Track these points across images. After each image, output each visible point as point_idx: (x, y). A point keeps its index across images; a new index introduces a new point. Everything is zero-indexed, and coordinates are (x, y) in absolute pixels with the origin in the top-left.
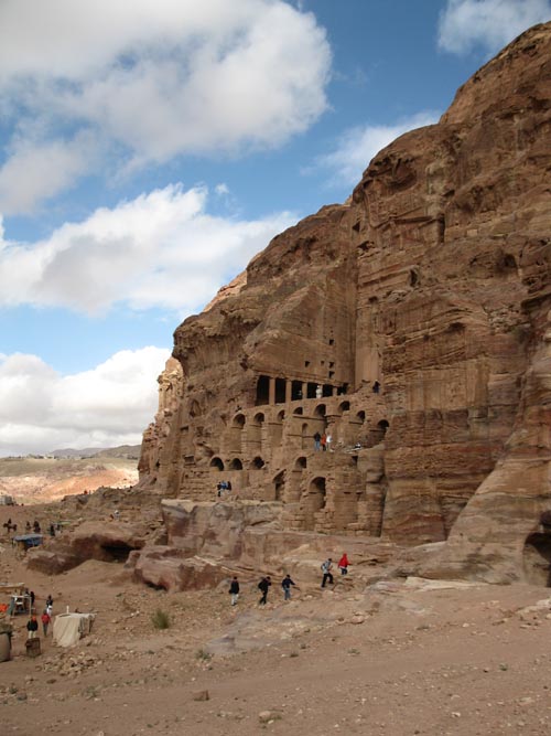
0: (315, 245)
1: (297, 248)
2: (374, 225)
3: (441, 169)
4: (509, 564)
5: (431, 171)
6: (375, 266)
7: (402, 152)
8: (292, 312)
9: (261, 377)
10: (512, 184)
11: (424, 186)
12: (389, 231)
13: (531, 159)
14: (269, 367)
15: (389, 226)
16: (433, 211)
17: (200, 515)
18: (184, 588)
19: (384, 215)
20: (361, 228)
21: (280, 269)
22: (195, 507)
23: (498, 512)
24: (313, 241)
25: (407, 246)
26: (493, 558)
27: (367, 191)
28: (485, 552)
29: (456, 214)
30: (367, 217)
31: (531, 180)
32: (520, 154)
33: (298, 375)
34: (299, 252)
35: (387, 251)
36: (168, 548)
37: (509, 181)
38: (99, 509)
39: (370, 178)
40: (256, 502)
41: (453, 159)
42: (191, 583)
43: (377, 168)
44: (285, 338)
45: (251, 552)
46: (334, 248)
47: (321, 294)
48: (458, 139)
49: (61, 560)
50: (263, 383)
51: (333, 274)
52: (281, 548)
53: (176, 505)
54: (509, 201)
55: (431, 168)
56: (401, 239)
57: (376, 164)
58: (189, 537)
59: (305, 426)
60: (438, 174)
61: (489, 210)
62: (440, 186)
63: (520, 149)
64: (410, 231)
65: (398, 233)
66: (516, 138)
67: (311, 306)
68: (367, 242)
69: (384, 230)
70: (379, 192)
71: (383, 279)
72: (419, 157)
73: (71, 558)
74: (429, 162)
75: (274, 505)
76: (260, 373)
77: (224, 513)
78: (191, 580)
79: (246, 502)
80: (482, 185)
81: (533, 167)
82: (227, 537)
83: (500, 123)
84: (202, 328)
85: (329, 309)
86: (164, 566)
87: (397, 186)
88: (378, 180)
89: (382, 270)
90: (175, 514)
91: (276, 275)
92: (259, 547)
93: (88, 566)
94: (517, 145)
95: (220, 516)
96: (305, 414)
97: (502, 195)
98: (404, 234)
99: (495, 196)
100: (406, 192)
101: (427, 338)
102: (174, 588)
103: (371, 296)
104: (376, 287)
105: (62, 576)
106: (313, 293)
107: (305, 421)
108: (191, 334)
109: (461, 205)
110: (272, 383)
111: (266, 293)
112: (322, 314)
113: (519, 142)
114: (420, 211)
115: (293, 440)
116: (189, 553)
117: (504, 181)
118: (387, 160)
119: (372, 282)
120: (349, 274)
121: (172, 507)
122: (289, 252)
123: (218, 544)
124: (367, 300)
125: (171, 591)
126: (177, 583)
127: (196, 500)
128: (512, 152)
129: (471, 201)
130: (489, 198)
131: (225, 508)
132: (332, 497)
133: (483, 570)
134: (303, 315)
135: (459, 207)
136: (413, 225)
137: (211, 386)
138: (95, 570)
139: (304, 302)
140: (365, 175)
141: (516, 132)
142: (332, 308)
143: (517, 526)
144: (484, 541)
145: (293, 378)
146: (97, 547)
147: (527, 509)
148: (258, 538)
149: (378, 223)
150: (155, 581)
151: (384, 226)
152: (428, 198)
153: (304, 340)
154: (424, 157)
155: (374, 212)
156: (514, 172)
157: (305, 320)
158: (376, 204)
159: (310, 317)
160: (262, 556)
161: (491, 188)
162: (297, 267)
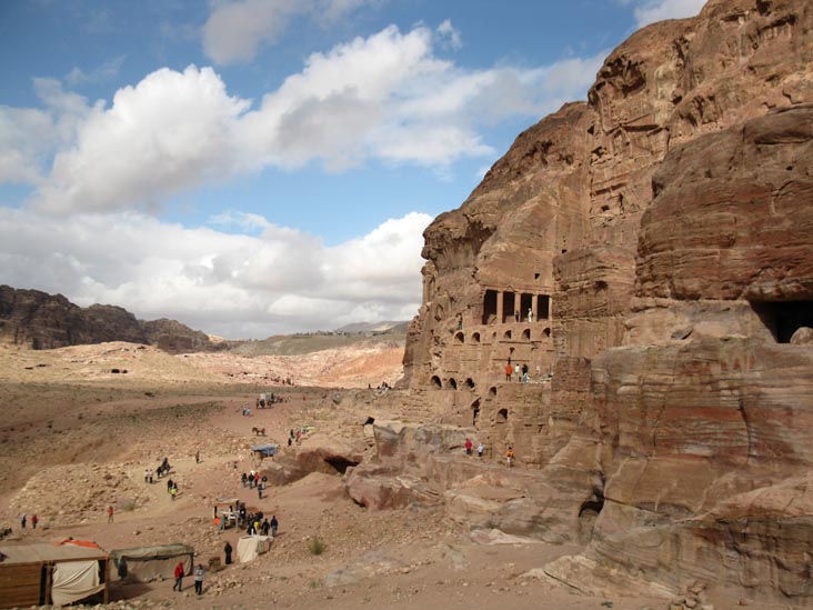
0: (551, 149)
1: (535, 151)
2: (607, 130)
3: (671, 72)
4: (564, 527)
5: (661, 74)
6: (607, 174)
7: (632, 53)
8: (521, 224)
9: (488, 291)
10: (732, 95)
11: (653, 91)
12: (620, 137)
13: (751, 68)
14: (496, 281)
15: (620, 132)
16: (660, 119)
17: (408, 435)
18: (382, 507)
19: (615, 120)
20: (595, 132)
21: (519, 173)
22: (404, 429)
23: (561, 482)
24: (549, 144)
25: (637, 155)
26: (551, 521)
27: (599, 94)
28: (545, 515)
29: (680, 125)
30: (601, 121)
31: (749, 91)
32: (743, 60)
33: (527, 287)
34: (537, 156)
35: (618, 158)
36: (377, 467)
37: (729, 91)
38: (351, 410)
39: (602, 80)
40: (453, 427)
41: (682, 62)
42: (388, 502)
43: (609, 69)
44: (514, 251)
45: (437, 478)
46: (569, 153)
47: (554, 203)
48: (686, 41)
49: (287, 473)
50: (490, 297)
51: (567, 181)
52: (461, 476)
53: (385, 426)
54: (729, 113)
55: (661, 70)
56: (631, 146)
57: (609, 65)
58: (397, 456)
59: (512, 350)
60: (666, 77)
61: (710, 121)
62: (670, 89)
63: (743, 54)
64: (639, 139)
65: (628, 140)
66: (740, 43)
67: (541, 216)
68: (600, 148)
69: (615, 136)
70: (611, 95)
71: (614, 188)
72: (648, 60)
73: (297, 471)
74: (658, 64)
75: (468, 431)
76: (486, 288)
77: (424, 438)
78: (389, 499)
79: (445, 427)
80: (704, 96)
81: (752, 77)
82: (425, 461)
83: (724, 25)
84: (448, 229)
85: (562, 218)
86: (368, 484)
87: (627, 90)
88: (610, 83)
89: (613, 178)
90: (385, 435)
91: (515, 178)
92: (444, 475)
93: (311, 478)
94: (740, 51)
95: (420, 440)
96: (514, 338)
97: (723, 108)
98: (634, 141)
99: (716, 107)
100: (636, 96)
101: (582, 290)
102: (372, 506)
103: (603, 204)
104: (607, 195)
105: (287, 487)
106: (544, 203)
107: (512, 345)
108: (438, 235)
109: (684, 115)
110: (500, 298)
111: (505, 197)
112: (554, 224)
113: (743, 47)
114: (647, 118)
115: (499, 364)
116: (395, 471)
117: (725, 93)
118: (619, 61)
119: (604, 191)
120: (584, 180)
121: (382, 428)
122: (527, 155)
123: (418, 466)
124: (599, 209)
125: (370, 509)
126: (376, 502)
127: (405, 422)
128: (736, 58)
129: (694, 112)
130: (710, 108)
131: (425, 432)
132: (512, 429)
133: (543, 531)
134: (534, 226)
135: (682, 117)
136: (641, 133)
137: (453, 292)
138: (316, 483)
139: (534, 213)
140: (598, 77)
141: (739, 36)
142: (566, 216)
143: (573, 495)
144: (546, 505)
145: (522, 291)
146: (321, 460)
147: (582, 481)
148: (442, 465)
149: (611, 129)
150: (359, 500)
151: (615, 133)
152: (656, 104)
153: (534, 251)
154: (654, 60)
155: (606, 116)
156: (734, 83)
157: (536, 230)
158: (608, 108)
159: (540, 228)
160: (445, 483)
161: (712, 98)
162: (534, 172)
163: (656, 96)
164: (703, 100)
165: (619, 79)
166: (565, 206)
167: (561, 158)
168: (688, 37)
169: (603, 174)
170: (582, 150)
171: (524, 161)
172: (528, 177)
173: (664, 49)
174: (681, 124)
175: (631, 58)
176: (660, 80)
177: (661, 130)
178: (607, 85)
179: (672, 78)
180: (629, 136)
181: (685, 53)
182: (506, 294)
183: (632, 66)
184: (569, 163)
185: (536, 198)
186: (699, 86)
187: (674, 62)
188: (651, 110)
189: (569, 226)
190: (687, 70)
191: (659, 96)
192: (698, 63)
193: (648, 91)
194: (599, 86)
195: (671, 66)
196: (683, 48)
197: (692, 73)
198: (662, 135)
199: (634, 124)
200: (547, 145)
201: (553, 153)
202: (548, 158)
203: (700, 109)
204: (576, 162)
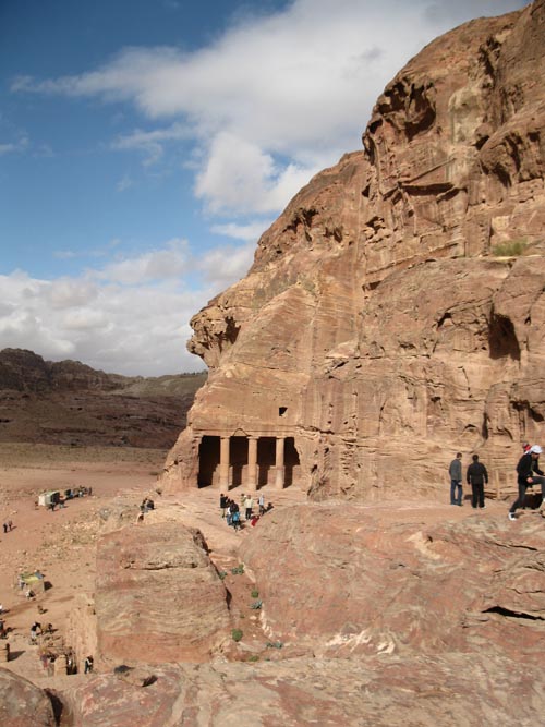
163: (451, 138)
164: (520, 141)
165: (401, 114)
166: (327, 305)
167: (328, 234)
168: (500, 38)
169: (377, 259)
170: (354, 221)
171: (285, 235)
172: (288, 259)
173: (466, 64)
174: (485, 182)
175: (415, 81)
176: (459, 111)
177: (456, 192)
178: (385, 123)
179: (477, 107)
180: (413, 202)
181: (495, 64)
182: (233, 440)
183: (417, 94)
184: (339, 239)
185: (284, 295)
186: (515, 116)
187: (480, 82)
188: (444, 161)
189: (334, 334)
190: (497, 92)
191: (456, 138)
192: (512, 77)
193: (439, 131)
194: (373, 127)
195: (475, 89)
196: (492, 56)
197: (505, 95)
198: (459, 201)
199: (420, 183)
200: (310, 214)
201: (317, 225)
202: (313, 232)
203: (515, 156)
204: (346, 240)
